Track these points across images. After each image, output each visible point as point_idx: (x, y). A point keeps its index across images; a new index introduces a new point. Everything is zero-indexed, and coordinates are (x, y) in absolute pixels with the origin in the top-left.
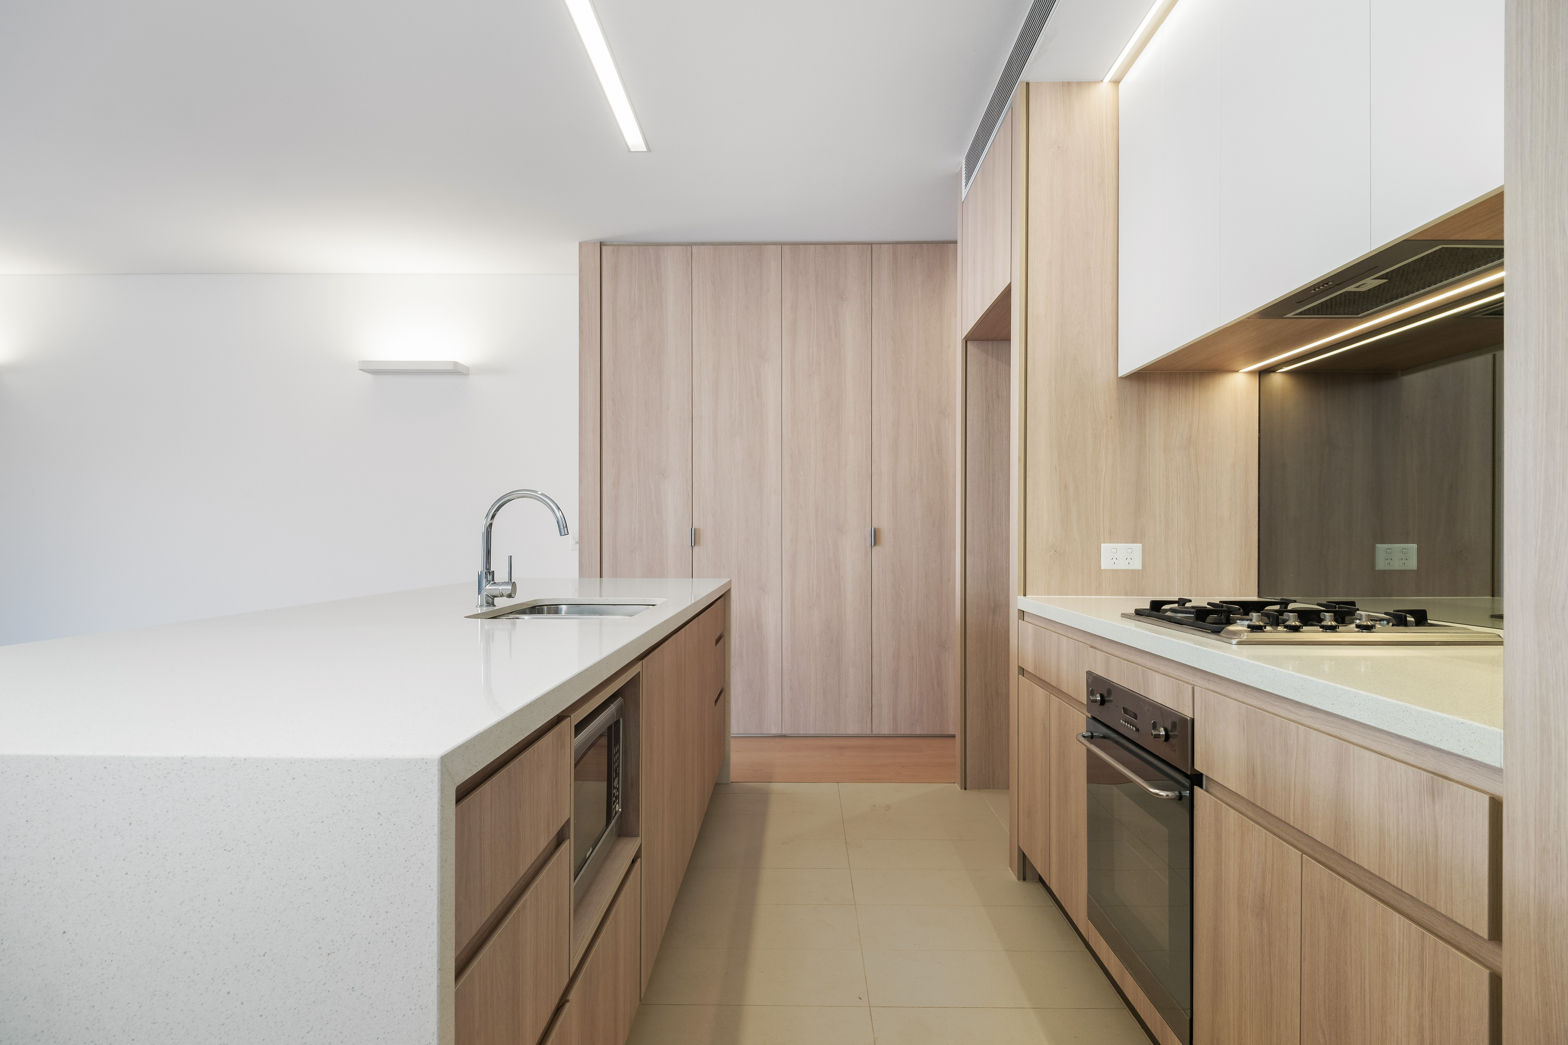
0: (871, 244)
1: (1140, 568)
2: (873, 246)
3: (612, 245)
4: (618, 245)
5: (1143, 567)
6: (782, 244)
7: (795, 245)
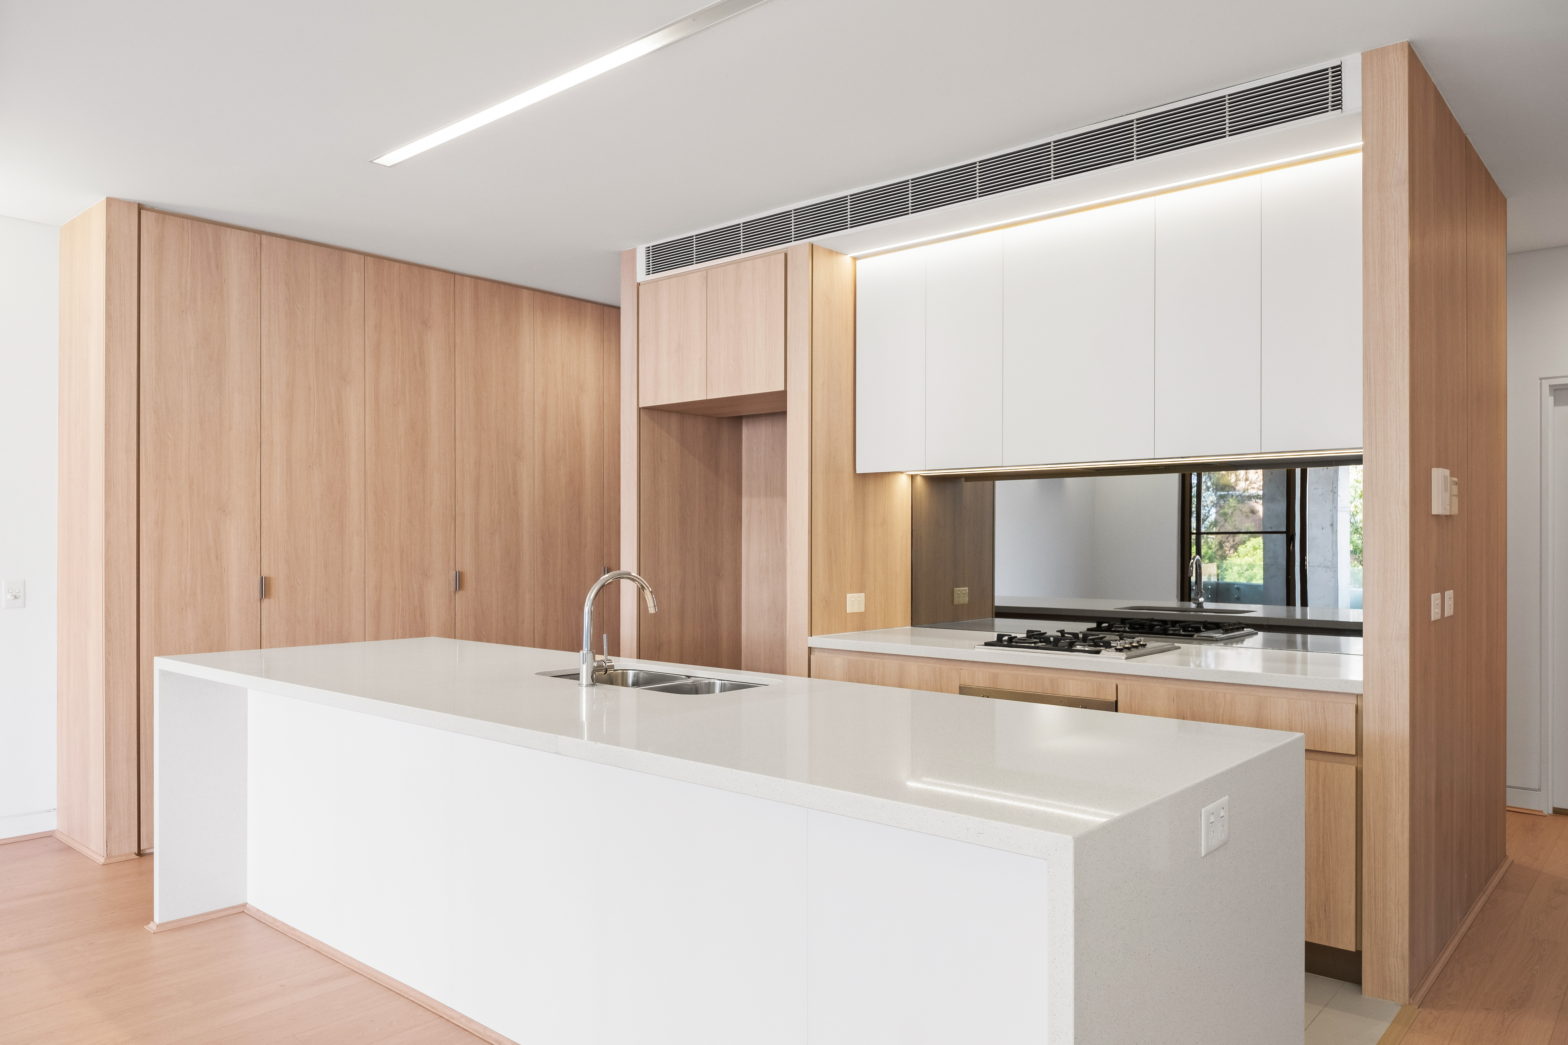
0: (454, 274)
1: (864, 611)
2: (456, 276)
3: (152, 210)
4: (163, 214)
5: (865, 610)
6: (366, 255)
7: (379, 259)
